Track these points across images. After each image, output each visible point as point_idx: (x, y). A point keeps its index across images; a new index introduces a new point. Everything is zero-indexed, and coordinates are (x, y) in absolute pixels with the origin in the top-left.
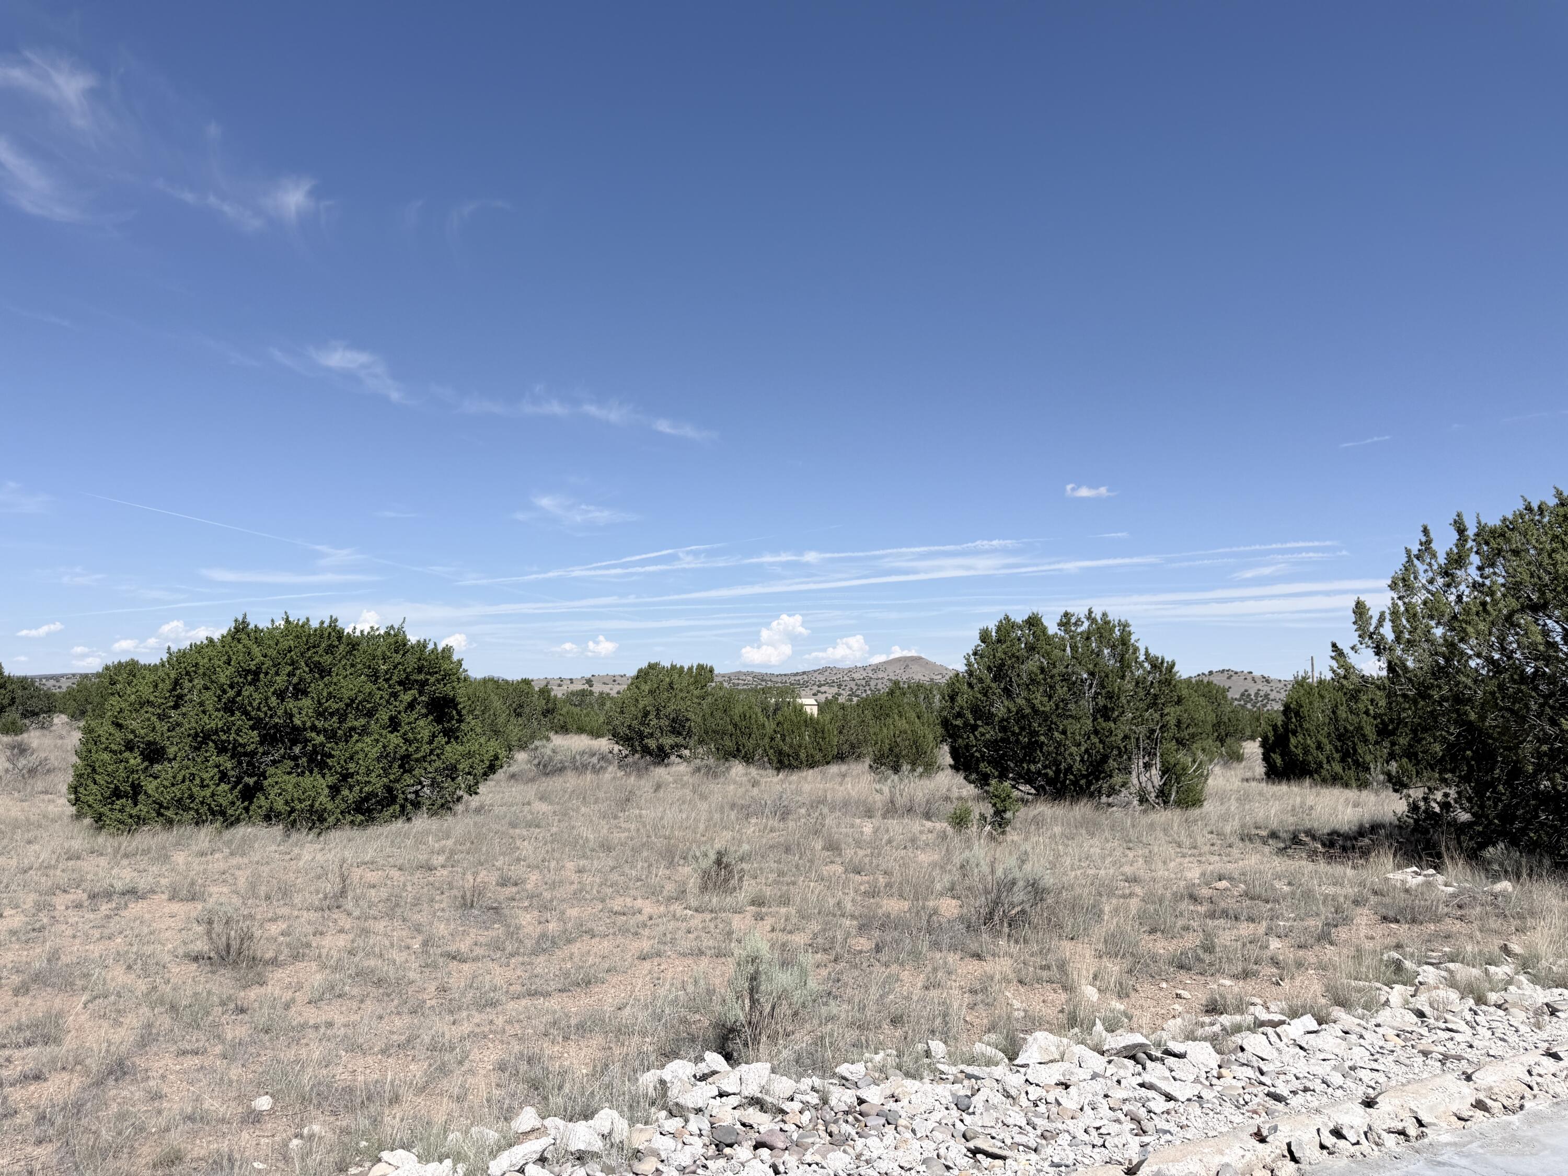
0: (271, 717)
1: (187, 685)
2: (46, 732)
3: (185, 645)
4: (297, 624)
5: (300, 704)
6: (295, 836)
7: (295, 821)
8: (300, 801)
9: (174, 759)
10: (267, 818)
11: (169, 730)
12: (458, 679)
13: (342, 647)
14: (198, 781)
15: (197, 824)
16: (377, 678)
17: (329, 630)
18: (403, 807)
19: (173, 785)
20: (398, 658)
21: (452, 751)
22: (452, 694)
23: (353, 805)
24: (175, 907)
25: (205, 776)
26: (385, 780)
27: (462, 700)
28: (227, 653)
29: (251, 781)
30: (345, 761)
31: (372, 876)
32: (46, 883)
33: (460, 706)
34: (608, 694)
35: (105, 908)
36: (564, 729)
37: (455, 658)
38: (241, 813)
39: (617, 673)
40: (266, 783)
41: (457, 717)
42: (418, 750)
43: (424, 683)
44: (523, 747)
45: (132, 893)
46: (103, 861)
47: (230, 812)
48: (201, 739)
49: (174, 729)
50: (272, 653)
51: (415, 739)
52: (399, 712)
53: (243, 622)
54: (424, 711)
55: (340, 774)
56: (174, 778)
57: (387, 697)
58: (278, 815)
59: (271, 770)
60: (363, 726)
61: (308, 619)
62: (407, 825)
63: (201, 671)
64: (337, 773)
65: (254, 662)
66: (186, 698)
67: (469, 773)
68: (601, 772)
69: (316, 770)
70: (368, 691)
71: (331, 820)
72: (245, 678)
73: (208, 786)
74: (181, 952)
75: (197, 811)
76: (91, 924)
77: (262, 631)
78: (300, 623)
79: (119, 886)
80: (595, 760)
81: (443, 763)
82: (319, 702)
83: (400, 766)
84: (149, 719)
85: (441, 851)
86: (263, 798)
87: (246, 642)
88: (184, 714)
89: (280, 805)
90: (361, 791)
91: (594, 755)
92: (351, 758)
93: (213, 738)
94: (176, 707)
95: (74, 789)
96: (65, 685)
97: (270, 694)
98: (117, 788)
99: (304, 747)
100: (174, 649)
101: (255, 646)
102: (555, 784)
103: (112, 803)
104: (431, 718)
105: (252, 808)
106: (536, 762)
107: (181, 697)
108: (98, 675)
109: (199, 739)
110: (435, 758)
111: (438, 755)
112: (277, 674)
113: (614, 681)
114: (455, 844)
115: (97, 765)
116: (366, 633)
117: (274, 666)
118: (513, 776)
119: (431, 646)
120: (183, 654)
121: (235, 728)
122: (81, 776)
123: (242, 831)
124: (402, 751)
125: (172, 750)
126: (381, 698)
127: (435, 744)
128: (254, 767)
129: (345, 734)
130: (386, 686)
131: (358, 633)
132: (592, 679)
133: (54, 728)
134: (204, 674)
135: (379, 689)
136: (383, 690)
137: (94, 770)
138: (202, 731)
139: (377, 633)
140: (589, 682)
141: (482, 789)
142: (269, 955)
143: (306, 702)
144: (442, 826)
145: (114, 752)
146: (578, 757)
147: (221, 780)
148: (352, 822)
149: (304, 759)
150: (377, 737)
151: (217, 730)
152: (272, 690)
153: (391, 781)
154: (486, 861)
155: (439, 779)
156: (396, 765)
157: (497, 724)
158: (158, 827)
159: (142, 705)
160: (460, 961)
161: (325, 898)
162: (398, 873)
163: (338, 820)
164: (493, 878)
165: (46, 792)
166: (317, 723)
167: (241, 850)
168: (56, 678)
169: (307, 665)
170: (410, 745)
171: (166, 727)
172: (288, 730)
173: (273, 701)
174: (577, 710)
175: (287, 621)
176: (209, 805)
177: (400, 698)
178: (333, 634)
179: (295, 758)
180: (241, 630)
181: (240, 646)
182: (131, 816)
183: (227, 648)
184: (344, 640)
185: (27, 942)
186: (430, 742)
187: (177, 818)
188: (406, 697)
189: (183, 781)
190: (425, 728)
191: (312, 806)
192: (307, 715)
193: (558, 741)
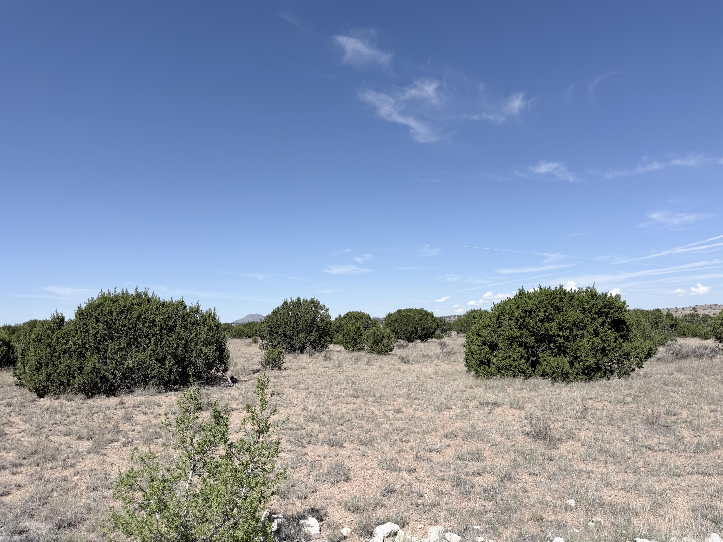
0: (539, 331)
1: (503, 318)
2: (450, 338)
3: (499, 302)
4: (545, 289)
5: (551, 325)
6: (556, 384)
7: (555, 377)
8: (557, 368)
9: (502, 349)
10: (543, 375)
11: (498, 337)
12: (625, 310)
13: (566, 298)
14: (512, 358)
15: (514, 376)
16: (585, 312)
17: (560, 291)
18: (605, 373)
19: (503, 360)
20: (593, 301)
21: (626, 346)
22: (623, 318)
23: (581, 371)
24: (513, 411)
25: (515, 356)
26: (595, 359)
27: (629, 321)
28: (517, 304)
29: (534, 359)
30: (575, 350)
31: (598, 405)
32: (464, 397)
33: (627, 324)
34: (708, 315)
35: (487, 409)
36: (684, 335)
37: (622, 300)
38: (531, 373)
39: (712, 304)
40: (540, 360)
41: (626, 329)
42: (609, 345)
43: (608, 313)
44: (662, 344)
45: (495, 403)
46: (481, 390)
47: (527, 372)
48: (511, 340)
49: (500, 336)
50: (535, 302)
51: (607, 340)
52: (598, 327)
53: (522, 290)
54: (609, 327)
55: (573, 356)
56: (503, 357)
57: (590, 320)
58: (548, 374)
59: (542, 354)
60: (581, 334)
61: (550, 286)
62: (608, 382)
63: (507, 312)
64: (572, 356)
65: (529, 307)
66: (503, 323)
67: (637, 357)
68: (713, 358)
69: (562, 354)
70: (581, 317)
71: (572, 377)
72: (526, 314)
73: (516, 360)
74: (520, 430)
75: (513, 371)
76: (483, 415)
77: (530, 293)
78: (546, 288)
79: (490, 401)
80: (708, 351)
81: (623, 352)
82: (559, 323)
83: (602, 353)
84: (490, 333)
85: (629, 395)
86: (540, 367)
87: (524, 298)
88: (503, 330)
89: (548, 370)
90: (584, 365)
91: (707, 348)
92: (578, 349)
93: (516, 340)
94: (499, 327)
95: (466, 360)
96: (453, 319)
97: (537, 321)
98: (482, 360)
99: (555, 344)
100: (496, 303)
101: (528, 300)
102: (685, 363)
103: (481, 366)
104: (613, 330)
105: (536, 371)
106: (671, 352)
107: (501, 323)
108: (464, 315)
109: (510, 341)
110: (618, 349)
111: (619, 348)
112: (539, 312)
113: (711, 308)
114: (636, 392)
115: (473, 351)
116: (576, 291)
117: (538, 308)
118: (659, 359)
119: (609, 295)
120: (499, 306)
121: (524, 336)
122: (468, 355)
123: (533, 381)
124: (601, 346)
125: (500, 345)
126: (588, 321)
127: (617, 343)
128: (534, 353)
129: (573, 338)
130: (590, 315)
131: (573, 291)
132: (696, 307)
133: (452, 336)
134: (509, 313)
135: (586, 317)
136: (588, 317)
137: (472, 353)
138: (511, 337)
139: (582, 291)
140: (694, 309)
141: (645, 364)
142: (558, 436)
143: (553, 324)
144: (626, 383)
145: (479, 346)
146: (697, 350)
147: (521, 358)
148: (581, 379)
149: (556, 350)
150: (588, 339)
151: (517, 337)
152: (538, 319)
153: (597, 360)
154: (655, 402)
155: (622, 359)
156: (599, 352)
157: (646, 332)
158: (499, 377)
159: (487, 327)
160: (652, 450)
161: (577, 413)
162: (609, 404)
163: (575, 378)
164: (661, 411)
165: (455, 362)
166: (559, 333)
167: (535, 388)
168: (450, 317)
169: (552, 307)
170: (605, 343)
171: (497, 336)
172: (547, 336)
173: (539, 324)
174: (690, 324)
175: (540, 288)
176: (518, 369)
177: (597, 321)
178: (562, 292)
179: (551, 349)
180: (522, 293)
181: (522, 300)
182: (488, 372)
183: (517, 302)
184: (567, 295)
185: (462, 420)
186: (615, 342)
187: (506, 374)
188: (600, 320)
189: (506, 358)
190: (611, 335)
191: (562, 371)
192: (555, 330)
193: (681, 341)
